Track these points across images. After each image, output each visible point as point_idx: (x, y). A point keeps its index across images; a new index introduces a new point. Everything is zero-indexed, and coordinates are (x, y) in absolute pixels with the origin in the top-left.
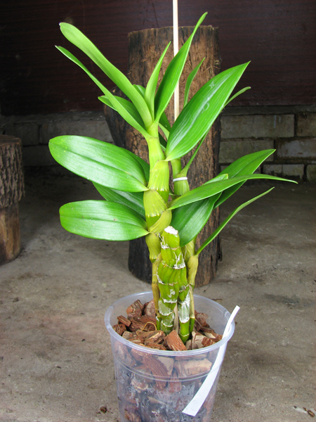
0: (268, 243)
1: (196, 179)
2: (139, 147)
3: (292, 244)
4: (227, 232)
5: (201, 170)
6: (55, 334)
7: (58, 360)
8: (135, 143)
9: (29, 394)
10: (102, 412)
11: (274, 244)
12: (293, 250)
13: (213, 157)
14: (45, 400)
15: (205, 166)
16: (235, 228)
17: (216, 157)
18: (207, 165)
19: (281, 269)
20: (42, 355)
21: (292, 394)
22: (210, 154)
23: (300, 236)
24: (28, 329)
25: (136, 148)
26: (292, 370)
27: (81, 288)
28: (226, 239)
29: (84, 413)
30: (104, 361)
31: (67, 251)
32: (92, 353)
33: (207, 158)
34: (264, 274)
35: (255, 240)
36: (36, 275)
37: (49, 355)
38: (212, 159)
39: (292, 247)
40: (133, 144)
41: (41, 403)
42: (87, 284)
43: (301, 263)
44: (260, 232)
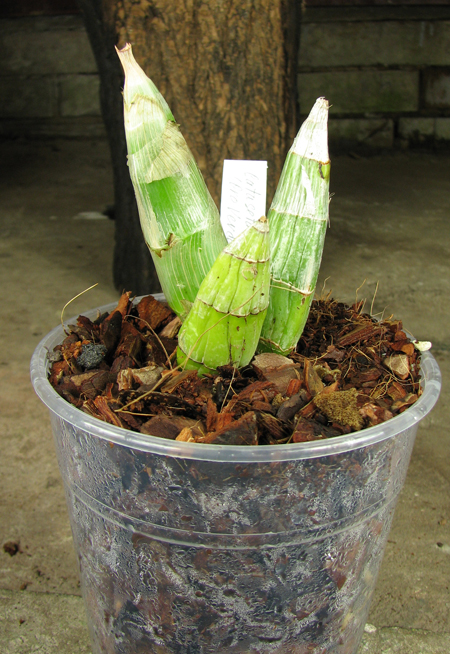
0: (401, 248)
1: (248, 89)
2: (130, 21)
5: (258, 70)
8: (121, 14)
10: (6, 554)
11: (414, 250)
13: (284, 46)
15: (267, 64)
17: (290, 49)
18: (271, 60)
19: (425, 291)
21: (435, 520)
22: (276, 38)
25: (124, 25)
26: (437, 474)
27: (12, 319)
30: (32, 453)
32: (10, 437)
33: (269, 46)
34: (390, 298)
35: (375, 242)
38: (280, 51)
40: (116, 18)
42: (24, 311)
44: (386, 231)
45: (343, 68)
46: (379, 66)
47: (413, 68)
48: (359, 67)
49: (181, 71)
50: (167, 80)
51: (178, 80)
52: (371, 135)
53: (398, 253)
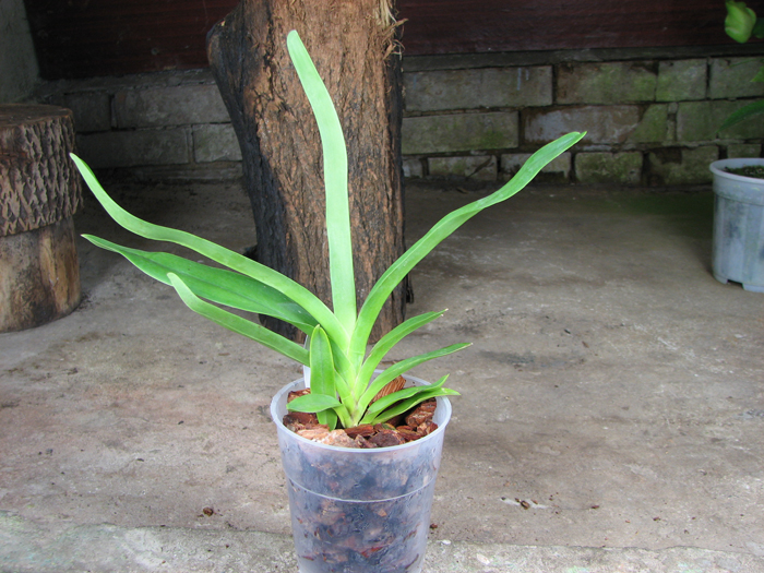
0: (497, 278)
1: (361, 164)
2: (266, 114)
3: (537, 279)
4: (430, 262)
5: (369, 148)
6: (136, 416)
7: (139, 451)
8: (259, 108)
9: (94, 495)
10: (206, 516)
11: (507, 279)
12: (536, 287)
13: (388, 128)
14: (119, 502)
15: (375, 144)
16: (444, 257)
17: (394, 129)
18: (379, 141)
19: (513, 315)
20: (113, 444)
21: (502, 483)
22: (382, 123)
23: (552, 265)
24: (92, 411)
25: (261, 117)
26: (507, 453)
27: (181, 351)
28: (428, 273)
29: (179, 516)
30: (212, 450)
31: (158, 298)
32: (195, 440)
33: (377, 130)
34: (484, 322)
35: (475, 273)
36: (107, 335)
37: (126, 444)
38: (385, 132)
39: (537, 283)
40: (255, 111)
41: (113, 506)
42: (190, 344)
43: (546, 306)
44: (485, 262)
45: (449, 111)
46: (482, 108)
47: (513, 109)
48: (464, 110)
49: (308, 153)
50: (297, 159)
51: (306, 159)
52: (477, 171)
53: (494, 282)
